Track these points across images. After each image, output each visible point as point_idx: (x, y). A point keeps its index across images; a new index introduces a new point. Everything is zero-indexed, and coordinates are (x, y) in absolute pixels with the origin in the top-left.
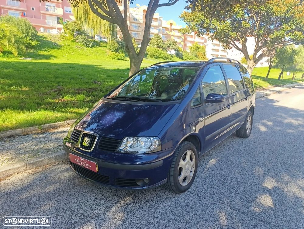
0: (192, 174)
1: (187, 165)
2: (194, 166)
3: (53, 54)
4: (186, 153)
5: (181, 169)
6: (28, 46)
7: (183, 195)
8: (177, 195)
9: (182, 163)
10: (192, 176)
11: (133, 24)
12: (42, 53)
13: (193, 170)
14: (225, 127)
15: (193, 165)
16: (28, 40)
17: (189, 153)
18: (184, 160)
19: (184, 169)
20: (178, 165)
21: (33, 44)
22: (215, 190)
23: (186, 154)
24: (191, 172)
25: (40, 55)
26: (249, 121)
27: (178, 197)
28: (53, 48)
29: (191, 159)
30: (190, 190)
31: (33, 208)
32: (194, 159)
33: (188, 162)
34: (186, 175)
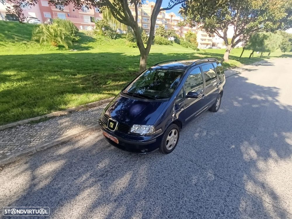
0: (175, 142)
1: (172, 138)
2: (177, 138)
3: (91, 46)
5: (168, 141)
6: (74, 41)
7: (169, 155)
9: (169, 138)
11: (143, 24)
12: (83, 45)
13: (176, 140)
14: (200, 110)
16: (72, 37)
17: (173, 131)
18: (170, 135)
20: (166, 139)
21: (77, 39)
23: (171, 132)
24: (175, 141)
25: (82, 47)
26: (219, 101)
27: (166, 156)
28: (90, 41)
29: (175, 134)
30: (173, 151)
31: (85, 161)
32: (177, 134)
34: (171, 144)
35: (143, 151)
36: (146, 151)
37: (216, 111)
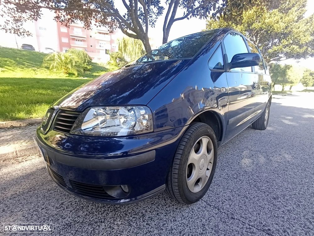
0: (208, 173)
1: (202, 160)
2: (212, 162)
4: (201, 140)
5: (191, 166)
7: (195, 206)
8: (185, 207)
9: (194, 157)
10: (209, 176)
13: (210, 168)
15: (211, 159)
17: (205, 141)
18: (197, 151)
19: (196, 166)
20: (187, 159)
21: (89, 68)
22: (247, 200)
23: (200, 143)
24: (208, 169)
25: (93, 76)
27: (187, 210)
29: (208, 151)
30: (205, 197)
32: (212, 151)
33: (204, 154)
34: (200, 176)
35: (114, 193)
36: (123, 195)
37: (263, 128)
